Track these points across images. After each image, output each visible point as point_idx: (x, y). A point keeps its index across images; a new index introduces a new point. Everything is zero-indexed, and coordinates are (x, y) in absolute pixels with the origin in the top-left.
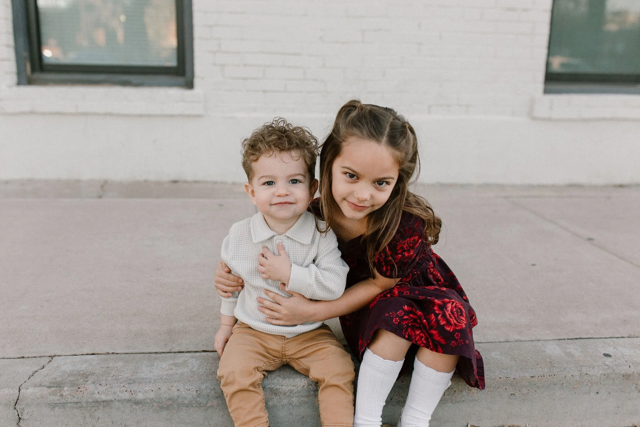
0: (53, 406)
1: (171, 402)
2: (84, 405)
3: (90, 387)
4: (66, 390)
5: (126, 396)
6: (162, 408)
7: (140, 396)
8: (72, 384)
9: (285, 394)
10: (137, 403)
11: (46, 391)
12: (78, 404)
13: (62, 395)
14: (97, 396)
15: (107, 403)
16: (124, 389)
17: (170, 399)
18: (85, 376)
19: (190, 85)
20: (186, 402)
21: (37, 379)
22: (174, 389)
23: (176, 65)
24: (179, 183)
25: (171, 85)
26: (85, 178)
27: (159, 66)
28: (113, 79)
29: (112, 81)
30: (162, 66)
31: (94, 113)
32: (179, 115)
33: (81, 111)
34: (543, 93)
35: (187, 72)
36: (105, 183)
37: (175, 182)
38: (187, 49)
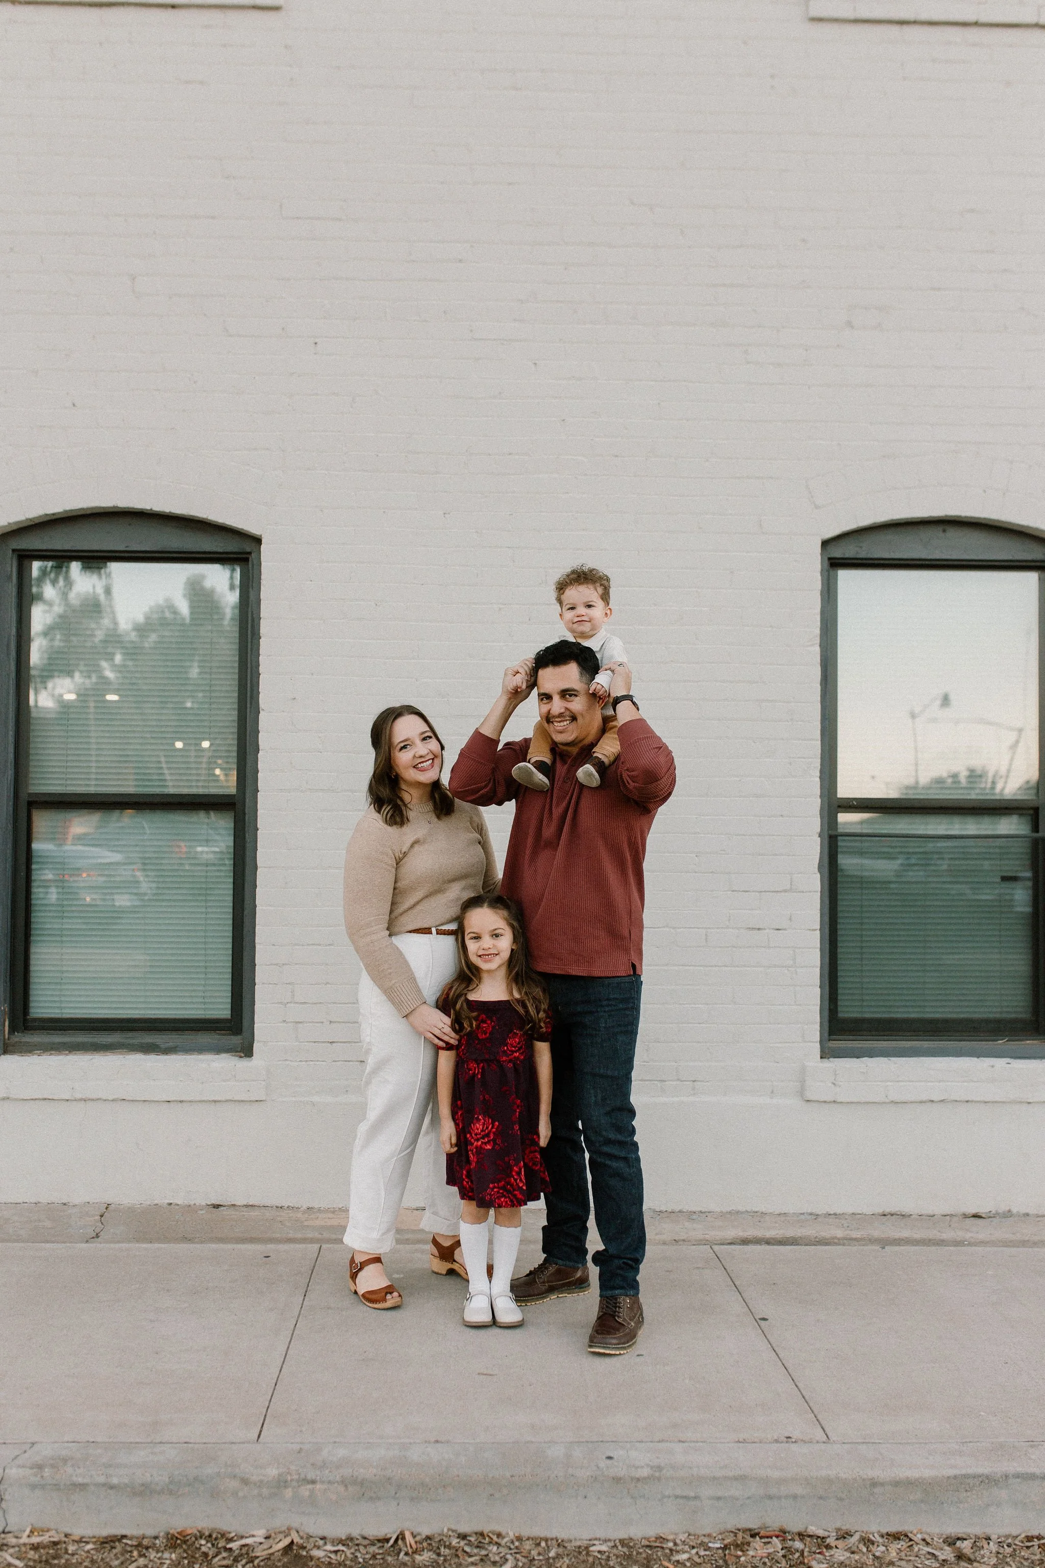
0: (33, 1487)
1: (143, 1488)
2: (62, 1487)
3: (70, 1470)
4: (47, 1472)
5: (102, 1479)
6: (135, 1494)
7: (115, 1481)
8: (52, 1466)
9: (255, 1484)
10: (112, 1487)
11: (28, 1472)
12: (56, 1487)
13: (42, 1477)
14: (74, 1479)
15: (83, 1487)
16: (101, 1472)
17: (143, 1485)
18: (65, 1461)
19: (247, 1051)
20: (158, 1488)
21: (20, 1461)
22: (148, 1475)
23: (229, 1017)
24: (222, 1208)
25: (218, 1050)
26: (77, 1200)
27: (203, 1017)
28: (131, 1041)
29: (129, 1044)
30: (207, 1017)
31: (98, 1099)
32: (227, 1101)
33: (79, 1096)
34: (821, 1058)
35: (244, 1029)
36: (106, 1209)
37: (216, 1206)
38: (245, 996)
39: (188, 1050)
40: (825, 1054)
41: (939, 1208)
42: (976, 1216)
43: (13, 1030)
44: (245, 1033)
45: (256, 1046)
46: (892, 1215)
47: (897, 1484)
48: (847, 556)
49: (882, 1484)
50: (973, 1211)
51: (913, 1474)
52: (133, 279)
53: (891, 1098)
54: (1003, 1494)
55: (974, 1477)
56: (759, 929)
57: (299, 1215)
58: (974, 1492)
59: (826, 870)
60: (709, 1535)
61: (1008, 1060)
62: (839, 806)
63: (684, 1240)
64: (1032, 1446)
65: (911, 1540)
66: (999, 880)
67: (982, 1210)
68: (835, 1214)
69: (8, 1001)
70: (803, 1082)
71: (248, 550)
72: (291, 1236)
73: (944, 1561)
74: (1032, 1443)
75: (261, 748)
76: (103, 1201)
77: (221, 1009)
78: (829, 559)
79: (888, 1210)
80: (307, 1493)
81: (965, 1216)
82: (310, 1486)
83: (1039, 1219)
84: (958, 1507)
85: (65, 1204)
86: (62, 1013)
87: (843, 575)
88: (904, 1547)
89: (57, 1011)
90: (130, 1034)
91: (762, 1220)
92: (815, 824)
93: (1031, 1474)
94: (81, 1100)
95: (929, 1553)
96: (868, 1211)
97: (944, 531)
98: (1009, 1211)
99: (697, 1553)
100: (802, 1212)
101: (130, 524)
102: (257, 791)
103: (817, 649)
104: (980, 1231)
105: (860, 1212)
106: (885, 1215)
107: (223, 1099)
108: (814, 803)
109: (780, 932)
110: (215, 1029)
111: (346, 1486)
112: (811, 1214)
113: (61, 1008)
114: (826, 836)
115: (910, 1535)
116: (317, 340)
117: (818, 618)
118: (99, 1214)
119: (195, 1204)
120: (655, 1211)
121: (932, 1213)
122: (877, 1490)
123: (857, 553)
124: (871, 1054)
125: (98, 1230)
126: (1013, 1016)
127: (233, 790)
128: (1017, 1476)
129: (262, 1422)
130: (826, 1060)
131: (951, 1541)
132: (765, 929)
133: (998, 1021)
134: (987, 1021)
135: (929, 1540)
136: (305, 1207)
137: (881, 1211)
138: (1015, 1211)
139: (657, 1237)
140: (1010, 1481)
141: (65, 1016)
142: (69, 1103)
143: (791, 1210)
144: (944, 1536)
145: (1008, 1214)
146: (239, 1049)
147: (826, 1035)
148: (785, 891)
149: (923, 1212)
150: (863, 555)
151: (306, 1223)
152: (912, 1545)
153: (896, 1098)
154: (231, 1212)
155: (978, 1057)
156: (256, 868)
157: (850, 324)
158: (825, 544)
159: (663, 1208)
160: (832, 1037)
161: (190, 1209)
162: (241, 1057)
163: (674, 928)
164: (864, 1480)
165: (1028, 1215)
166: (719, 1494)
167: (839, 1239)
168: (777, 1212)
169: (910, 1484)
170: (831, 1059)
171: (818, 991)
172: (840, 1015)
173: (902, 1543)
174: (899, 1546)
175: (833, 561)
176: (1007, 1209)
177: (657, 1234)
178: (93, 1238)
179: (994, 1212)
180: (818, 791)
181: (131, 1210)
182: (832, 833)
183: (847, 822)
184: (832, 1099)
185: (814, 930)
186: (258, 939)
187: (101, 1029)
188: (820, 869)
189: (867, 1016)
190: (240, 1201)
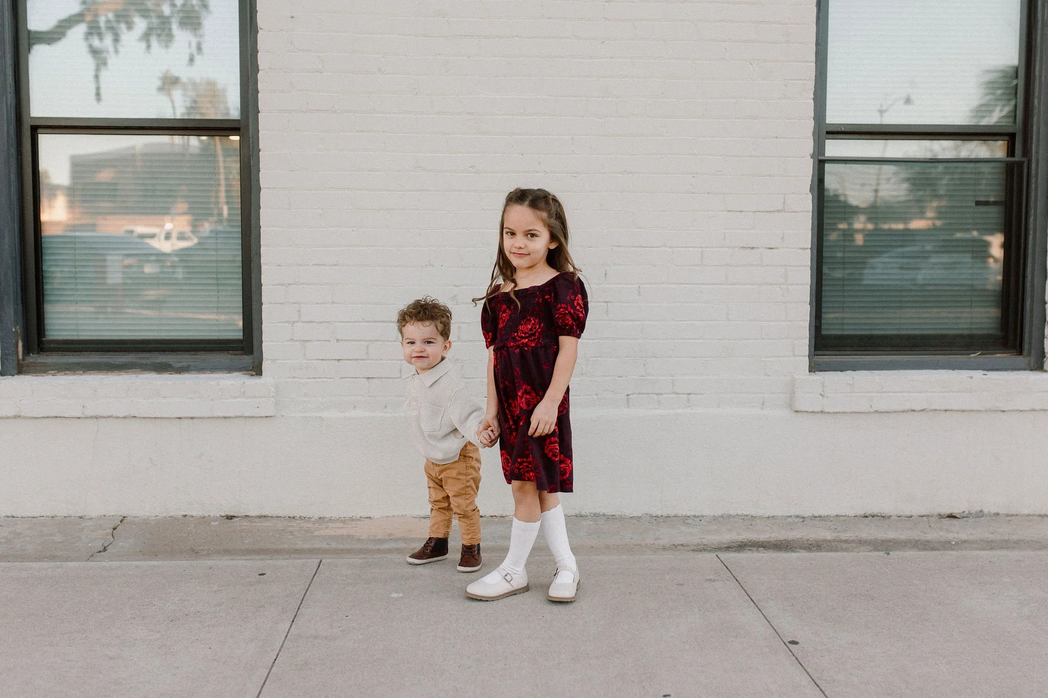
23: (241, 337)
24: (235, 519)
25: (230, 369)
26: (93, 514)
27: (216, 337)
28: (144, 361)
29: (142, 364)
30: (221, 338)
31: (109, 417)
32: (236, 417)
33: (89, 413)
34: (810, 371)
35: (255, 349)
36: (121, 522)
37: (230, 518)
38: (255, 317)
39: (201, 370)
40: (813, 367)
41: (917, 509)
42: (952, 516)
43: (27, 350)
44: (256, 353)
45: (265, 365)
46: (873, 516)
50: (948, 512)
53: (875, 409)
57: (310, 525)
59: (816, 192)
62: (828, 133)
63: (682, 545)
66: (973, 204)
67: (956, 511)
68: (820, 517)
69: (21, 322)
70: (792, 394)
72: (298, 547)
75: (260, 68)
76: (120, 514)
77: (234, 330)
79: (869, 512)
81: (941, 516)
83: (1008, 518)
85: (81, 517)
86: (78, 335)
89: (75, 333)
90: (145, 355)
91: (753, 523)
92: (809, 146)
94: (91, 417)
96: (850, 513)
98: (981, 511)
100: (790, 515)
102: (258, 111)
104: (957, 531)
105: (844, 514)
106: (866, 517)
107: (234, 416)
108: (809, 124)
109: (774, 251)
110: (227, 349)
112: (797, 517)
113: (77, 330)
114: (816, 159)
118: (112, 526)
119: (209, 516)
120: (652, 516)
121: (908, 514)
124: (854, 368)
125: (106, 545)
126: (985, 332)
127: (237, 117)
130: (813, 373)
132: (758, 248)
133: (971, 337)
134: (961, 336)
136: (316, 517)
137: (862, 513)
138: (986, 511)
139: (656, 542)
141: (81, 338)
142: (79, 420)
143: (779, 512)
145: (980, 514)
146: (251, 368)
147: (813, 350)
148: (779, 211)
149: (901, 514)
151: (316, 533)
153: (882, 407)
154: (245, 523)
155: (954, 370)
156: (259, 189)
159: (659, 513)
160: (819, 352)
161: (204, 520)
162: (252, 375)
163: (671, 247)
165: (998, 514)
167: (829, 541)
168: (767, 515)
170: (817, 373)
171: (807, 308)
172: (823, 332)
176: (979, 509)
177: (656, 539)
178: (100, 552)
179: (967, 512)
181: (146, 521)
182: (821, 158)
183: (835, 148)
184: (819, 409)
185: (805, 249)
186: (263, 260)
187: (115, 350)
188: (811, 190)
189: (846, 333)
190: (253, 513)
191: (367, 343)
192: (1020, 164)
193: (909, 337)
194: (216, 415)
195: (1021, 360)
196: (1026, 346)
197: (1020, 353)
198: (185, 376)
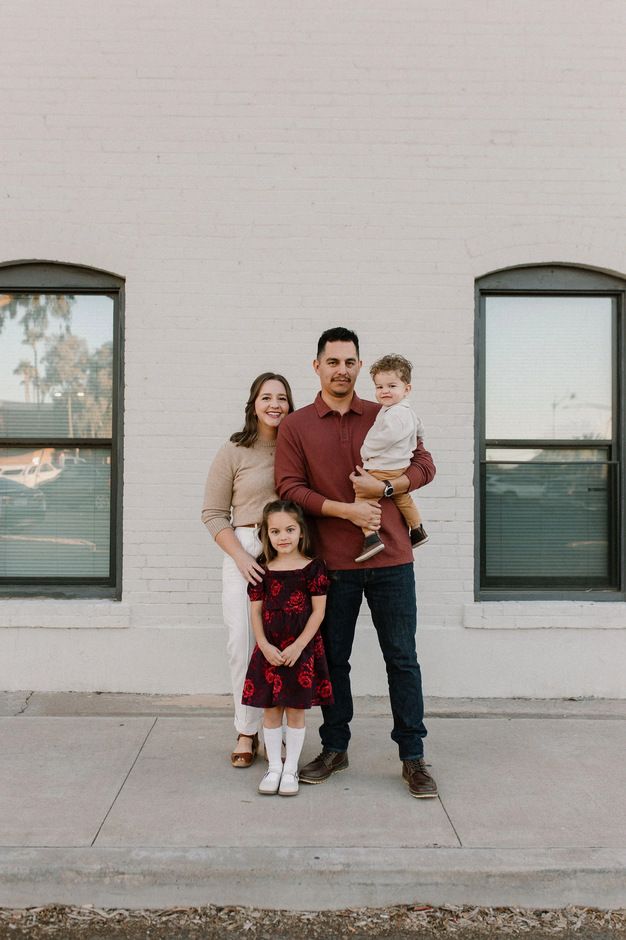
1: (13, 877)
6: (7, 881)
9: (85, 875)
17: (13, 875)
19: (118, 597)
20: (23, 877)
22: (16, 868)
23: (108, 576)
24: (103, 694)
25: (101, 597)
26: (13, 690)
27: (93, 576)
28: (48, 591)
29: (46, 593)
30: (95, 576)
31: (26, 627)
32: (105, 628)
33: (13, 624)
34: (475, 601)
35: (117, 584)
36: (31, 695)
37: (99, 693)
38: (118, 563)
39: (82, 597)
40: (477, 599)
41: (549, 694)
42: (572, 699)
44: (118, 587)
45: (124, 595)
46: (519, 699)
47: (503, 876)
48: (491, 288)
49: (494, 876)
50: (570, 697)
51: (515, 869)
52: (45, 117)
53: (518, 626)
54: (574, 882)
55: (555, 871)
56: (436, 521)
57: (150, 699)
58: (554, 881)
59: (478, 485)
60: (380, 909)
61: (592, 602)
62: (487, 445)
63: (387, 715)
64: (593, 851)
65: (512, 912)
66: (587, 490)
67: (575, 696)
68: (483, 698)
70: (463, 616)
71: (118, 286)
72: (142, 711)
73: (533, 927)
74: (593, 849)
75: (125, 409)
76: (30, 690)
77: (104, 572)
78: (480, 290)
79: (516, 696)
80: (119, 881)
81: (565, 699)
82: (121, 876)
83: (610, 701)
84: (543, 891)
85: (6, 692)
86: (6, 574)
87: (490, 301)
88: (508, 917)
89: (4, 573)
90: (47, 587)
91: (437, 702)
92: (471, 455)
93: (591, 870)
94: (15, 627)
95: (523, 921)
96: (504, 696)
97: (552, 272)
98: (592, 696)
99: (372, 921)
100: (463, 697)
101: (45, 271)
102: (123, 435)
103: (472, 346)
104: (573, 708)
105: (499, 697)
106: (514, 699)
107: (103, 627)
108: (471, 443)
109: (449, 523)
110: (99, 584)
111: (144, 876)
112: (468, 698)
113: (6, 571)
114: (478, 463)
115: (511, 909)
116: (159, 155)
117: (473, 326)
118: (26, 697)
119: (86, 692)
120: (371, 697)
121: (543, 697)
122: (491, 880)
123: (498, 286)
124: (507, 599)
125: (23, 708)
126: (595, 575)
127: (110, 436)
128: (583, 871)
129: (96, 833)
130: (478, 602)
131: (538, 914)
132: (439, 521)
133: (586, 578)
134: (579, 578)
135: (524, 912)
136: (154, 693)
137: (512, 696)
138: (595, 696)
139: (371, 713)
140: (578, 874)
141: (8, 576)
142: (7, 629)
143: (455, 695)
144: (534, 910)
145: (592, 698)
146: (114, 596)
147: (479, 587)
148: (452, 497)
149: (538, 697)
150: (501, 287)
151: (153, 704)
152: (512, 916)
153: (522, 626)
154: (109, 697)
155: (573, 601)
156: (123, 484)
157: (492, 142)
158: (477, 280)
159: (376, 695)
160: (482, 588)
161: (83, 694)
162: (115, 601)
164: (482, 873)
165: (604, 698)
166: (387, 882)
167: (484, 714)
168: (448, 697)
169: (511, 876)
170: (481, 602)
171: (473, 559)
172: (487, 575)
173: (506, 914)
174: (504, 917)
175: (482, 291)
176: (591, 695)
177: (372, 711)
178: (20, 713)
179: (583, 697)
180: (473, 435)
181: (46, 695)
182: (482, 461)
183: (492, 455)
184: (481, 627)
185: (470, 521)
186: (124, 528)
187: (29, 584)
188: (474, 483)
189: (504, 575)
190: (114, 690)
191: (188, 581)
192: (615, 465)
193: (544, 578)
194: (92, 626)
195: (619, 594)
196: (623, 585)
197: (619, 590)
198: (73, 601)
